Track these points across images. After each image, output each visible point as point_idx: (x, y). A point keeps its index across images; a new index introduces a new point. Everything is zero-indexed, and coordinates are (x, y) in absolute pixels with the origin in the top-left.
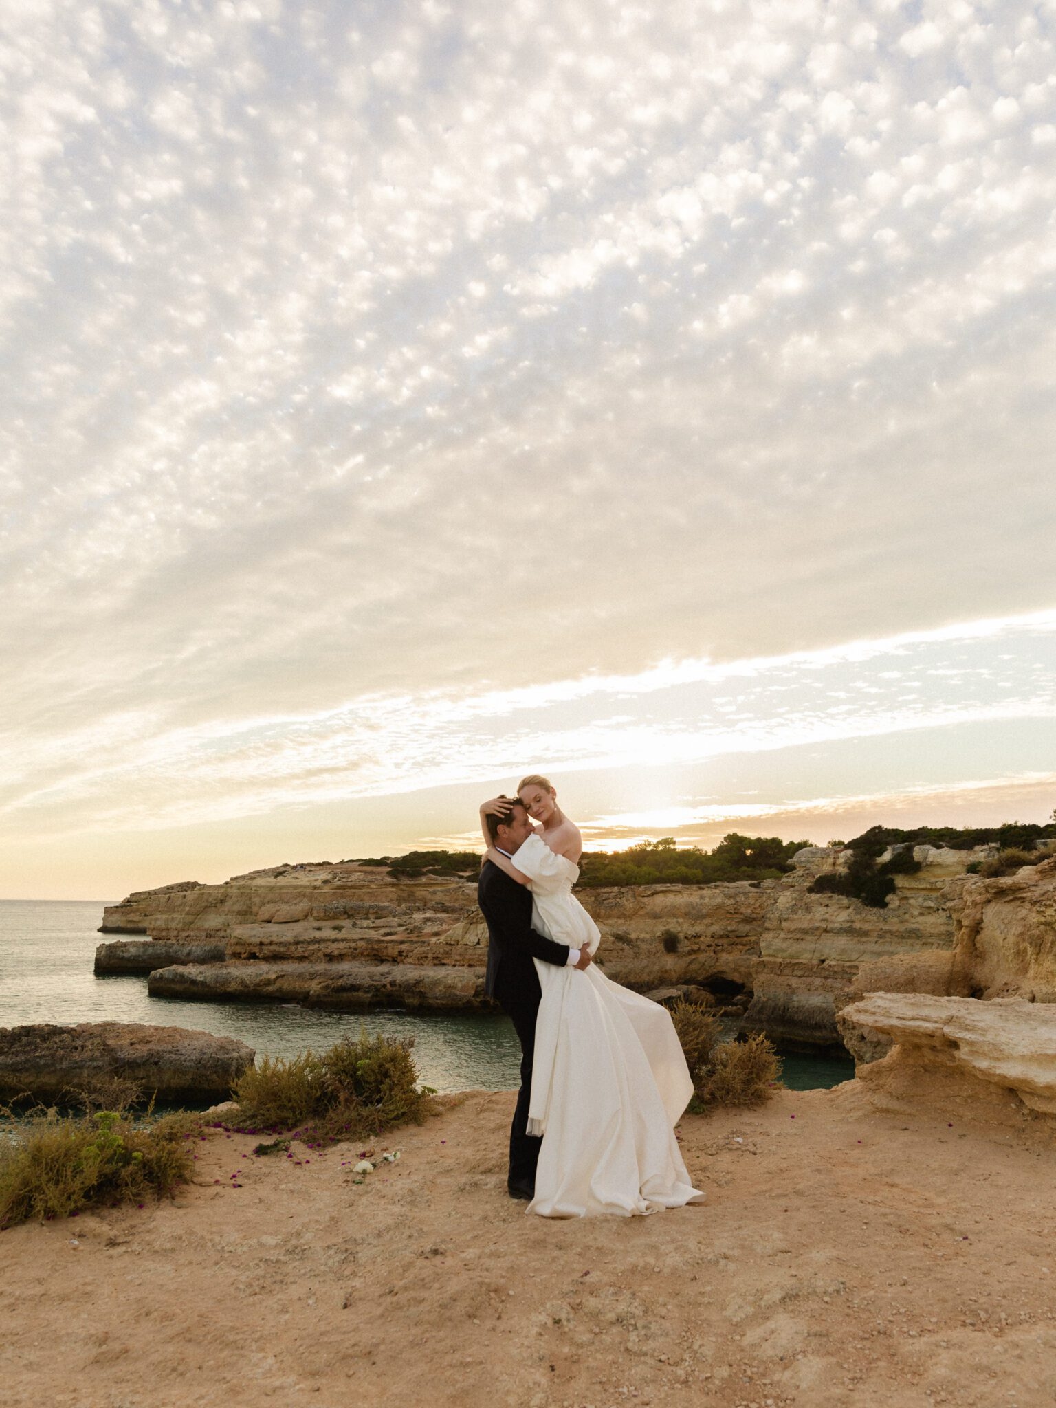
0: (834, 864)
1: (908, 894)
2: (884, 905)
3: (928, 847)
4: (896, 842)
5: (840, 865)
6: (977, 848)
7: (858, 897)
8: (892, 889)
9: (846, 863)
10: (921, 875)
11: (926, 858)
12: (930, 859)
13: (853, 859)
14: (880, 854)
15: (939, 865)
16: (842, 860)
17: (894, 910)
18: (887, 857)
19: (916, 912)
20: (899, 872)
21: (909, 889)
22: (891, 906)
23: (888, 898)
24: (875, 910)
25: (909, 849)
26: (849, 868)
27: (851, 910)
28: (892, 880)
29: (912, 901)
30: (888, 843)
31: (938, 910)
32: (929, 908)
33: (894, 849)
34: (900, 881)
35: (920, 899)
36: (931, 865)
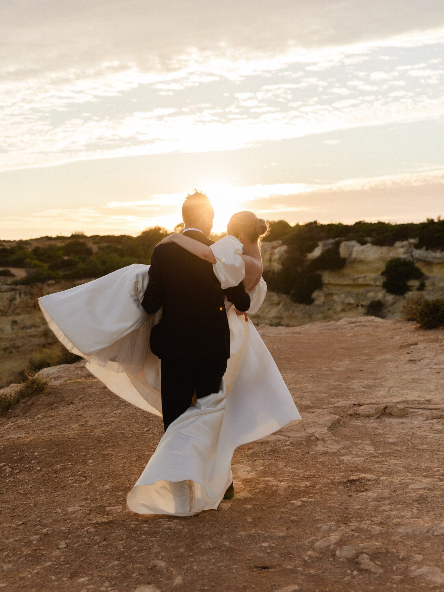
0: (270, 260)
1: (334, 290)
2: (309, 301)
3: (354, 243)
4: (327, 238)
5: (275, 260)
6: (398, 244)
7: (287, 292)
8: (318, 284)
9: (280, 259)
10: (346, 271)
11: (350, 254)
12: (354, 255)
13: (286, 255)
14: (311, 249)
15: (362, 261)
16: (276, 256)
17: (319, 306)
18: (317, 252)
19: (339, 309)
20: (325, 268)
21: (335, 285)
22: (317, 303)
23: (315, 295)
24: (302, 306)
25: (337, 245)
26: (283, 264)
27: (280, 306)
28: (320, 276)
29: (336, 298)
30: (320, 239)
31: (358, 306)
32: (350, 304)
33: (325, 245)
34: (327, 277)
35: (343, 296)
36: (355, 261)
